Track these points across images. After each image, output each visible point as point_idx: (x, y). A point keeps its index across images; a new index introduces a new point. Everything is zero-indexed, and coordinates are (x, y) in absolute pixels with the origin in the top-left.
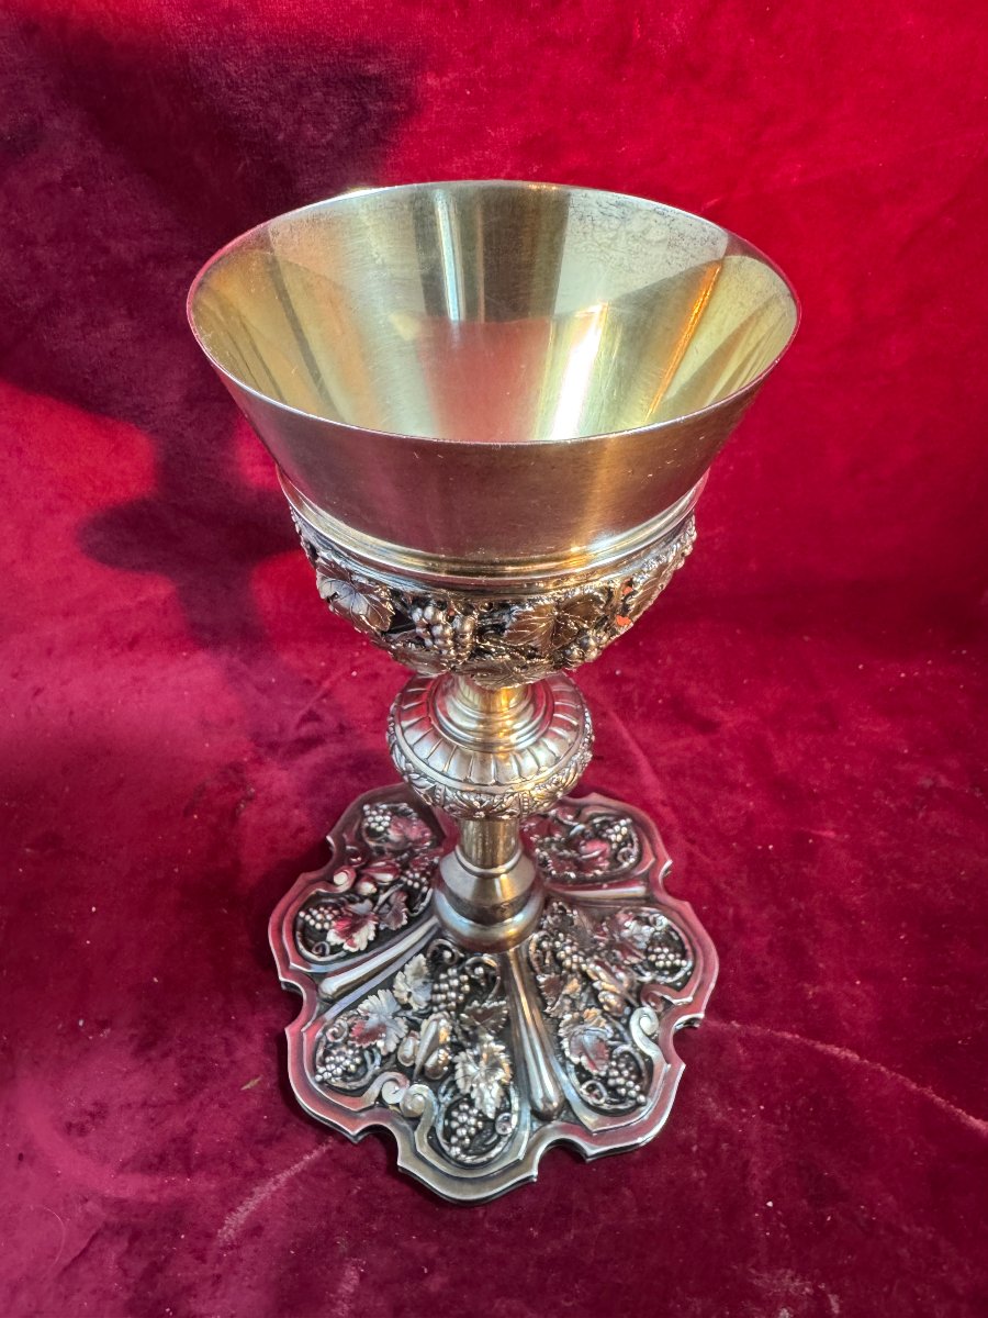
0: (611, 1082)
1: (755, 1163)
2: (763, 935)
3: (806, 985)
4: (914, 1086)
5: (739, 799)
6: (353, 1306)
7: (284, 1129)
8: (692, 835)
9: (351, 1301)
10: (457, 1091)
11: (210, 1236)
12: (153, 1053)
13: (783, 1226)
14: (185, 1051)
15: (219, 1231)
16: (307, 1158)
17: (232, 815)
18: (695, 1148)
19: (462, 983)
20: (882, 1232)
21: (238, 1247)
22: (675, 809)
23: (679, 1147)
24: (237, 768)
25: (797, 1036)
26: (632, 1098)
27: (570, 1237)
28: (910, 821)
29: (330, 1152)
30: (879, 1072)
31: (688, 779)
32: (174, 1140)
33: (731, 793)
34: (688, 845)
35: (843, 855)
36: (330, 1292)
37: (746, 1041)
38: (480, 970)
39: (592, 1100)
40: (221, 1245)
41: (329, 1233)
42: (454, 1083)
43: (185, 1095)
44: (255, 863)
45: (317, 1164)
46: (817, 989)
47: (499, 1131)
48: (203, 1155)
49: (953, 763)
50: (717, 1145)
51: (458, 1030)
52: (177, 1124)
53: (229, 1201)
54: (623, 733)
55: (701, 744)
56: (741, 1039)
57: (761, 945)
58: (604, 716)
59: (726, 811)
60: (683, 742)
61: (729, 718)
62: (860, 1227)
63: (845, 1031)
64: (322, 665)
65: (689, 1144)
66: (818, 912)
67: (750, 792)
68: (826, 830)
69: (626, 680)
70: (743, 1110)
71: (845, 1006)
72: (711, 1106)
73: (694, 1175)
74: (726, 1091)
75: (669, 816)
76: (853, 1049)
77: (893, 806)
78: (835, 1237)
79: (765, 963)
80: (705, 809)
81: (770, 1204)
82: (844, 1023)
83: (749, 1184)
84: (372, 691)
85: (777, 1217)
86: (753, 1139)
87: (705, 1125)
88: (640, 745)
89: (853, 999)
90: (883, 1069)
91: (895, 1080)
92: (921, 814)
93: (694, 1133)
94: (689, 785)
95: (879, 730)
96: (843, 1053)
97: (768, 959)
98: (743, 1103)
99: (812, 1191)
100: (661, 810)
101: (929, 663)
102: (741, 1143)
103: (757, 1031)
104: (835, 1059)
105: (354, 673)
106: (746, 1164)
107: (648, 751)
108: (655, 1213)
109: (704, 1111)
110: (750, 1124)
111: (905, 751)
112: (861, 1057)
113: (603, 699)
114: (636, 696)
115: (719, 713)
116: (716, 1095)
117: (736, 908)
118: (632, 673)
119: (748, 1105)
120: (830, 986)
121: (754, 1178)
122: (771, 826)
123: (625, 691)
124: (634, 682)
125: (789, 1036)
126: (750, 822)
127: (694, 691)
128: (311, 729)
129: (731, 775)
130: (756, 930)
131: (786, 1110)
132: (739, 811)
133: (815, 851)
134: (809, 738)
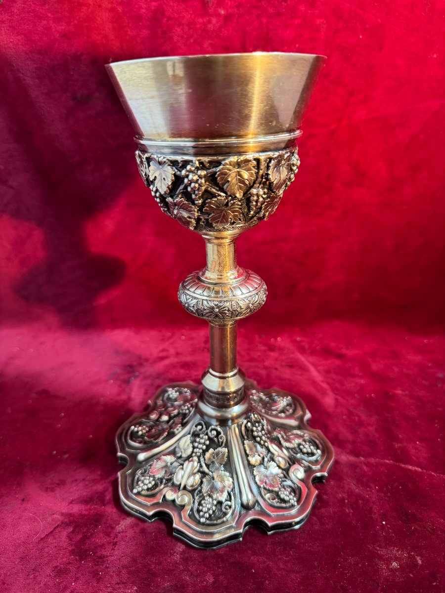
1: (375, 508)
2: (372, 426)
3: (394, 443)
5: (357, 380)
8: (336, 392)
9: (182, 554)
11: (113, 528)
12: (89, 462)
13: (391, 531)
15: (117, 526)
18: (346, 501)
20: (439, 533)
21: (126, 532)
22: (328, 383)
23: (339, 500)
25: (391, 461)
28: (435, 388)
30: (431, 474)
32: (97, 493)
33: (352, 378)
34: (335, 395)
35: (406, 399)
36: (171, 550)
37: (368, 464)
40: (118, 531)
43: (103, 477)
46: (399, 445)
48: (109, 500)
50: (357, 500)
54: (302, 358)
55: (337, 362)
56: (365, 464)
57: (372, 429)
58: (293, 353)
59: (351, 384)
60: (329, 361)
61: (349, 352)
62: (428, 531)
63: (413, 460)
64: (169, 334)
65: (343, 499)
66: (397, 418)
67: (361, 377)
68: (397, 390)
69: (302, 341)
70: (368, 489)
71: (413, 451)
72: (353, 487)
73: (347, 510)
74: (359, 481)
75: (325, 386)
76: (418, 467)
77: (426, 383)
78: (417, 535)
79: (374, 435)
80: (342, 384)
81: (384, 523)
82: (413, 457)
83: (373, 516)
84: (191, 342)
85: (388, 527)
86: (374, 499)
87: (350, 493)
88: (310, 362)
89: (416, 449)
90: (433, 473)
91: (439, 477)
92: (439, 385)
93: (345, 496)
94: (333, 376)
95: (418, 358)
96: (414, 468)
97: (375, 434)
98: (368, 486)
99: (404, 518)
100: (321, 383)
101: (436, 337)
102: (368, 501)
103: (372, 460)
104: (410, 470)
105: (183, 337)
106: (371, 508)
107: (313, 364)
108: (328, 524)
109: (350, 488)
110: (372, 494)
111: (429, 365)
112: (422, 469)
113: (292, 348)
114: (307, 347)
115: (344, 351)
116: (355, 483)
117: (359, 417)
118: (304, 339)
119: (370, 487)
120: (405, 444)
121: (375, 513)
122: (372, 388)
123: (302, 344)
124: (306, 342)
125: (388, 461)
126: (362, 387)
127: (333, 345)
128: (164, 354)
129: (352, 372)
130: (369, 424)
131: (388, 488)
132: (357, 383)
133: (393, 397)
134: (386, 361)
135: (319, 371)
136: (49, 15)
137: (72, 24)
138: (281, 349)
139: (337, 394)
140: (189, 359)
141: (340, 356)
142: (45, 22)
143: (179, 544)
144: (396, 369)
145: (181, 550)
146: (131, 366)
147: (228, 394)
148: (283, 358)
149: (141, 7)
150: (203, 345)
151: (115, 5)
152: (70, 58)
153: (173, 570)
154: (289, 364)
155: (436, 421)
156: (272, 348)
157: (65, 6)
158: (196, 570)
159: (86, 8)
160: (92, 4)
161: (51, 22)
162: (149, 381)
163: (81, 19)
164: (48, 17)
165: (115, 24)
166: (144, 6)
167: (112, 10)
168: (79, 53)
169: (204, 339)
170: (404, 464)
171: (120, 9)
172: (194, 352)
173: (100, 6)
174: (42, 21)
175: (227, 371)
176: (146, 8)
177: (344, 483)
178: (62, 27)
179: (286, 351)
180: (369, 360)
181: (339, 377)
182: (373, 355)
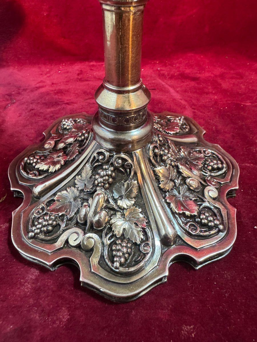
1: (244, 212)
2: (229, 133)
5: (211, 96)
6: (34, 286)
8: (193, 107)
9: (33, 283)
22: (186, 101)
25: (252, 165)
31: (189, 93)
33: (207, 95)
34: (193, 110)
36: (21, 279)
54: (162, 83)
55: (193, 84)
58: (155, 79)
59: (205, 100)
60: (186, 83)
61: (203, 75)
66: (250, 125)
67: (215, 94)
68: (247, 103)
69: (162, 70)
75: (183, 102)
80: (198, 100)
84: (66, 75)
88: (169, 86)
97: (233, 141)
100: (180, 101)
107: (173, 87)
113: (153, 75)
114: (166, 73)
115: (198, 75)
117: (216, 126)
118: (163, 68)
122: (225, 102)
123: (162, 72)
124: (165, 71)
125: (248, 165)
126: (216, 102)
127: (188, 71)
128: (41, 84)
129: (206, 90)
130: (225, 132)
131: (254, 191)
132: (211, 99)
133: (244, 108)
134: (234, 80)
135: (177, 92)
138: (144, 77)
139: (194, 109)
140: (62, 87)
141: (194, 79)
143: (33, 270)
144: (243, 87)
145: (34, 277)
146: (10, 95)
147: (128, 113)
150: (76, 77)
153: (21, 307)
154: (152, 88)
158: (49, 305)
162: (24, 106)
169: (78, 72)
172: (68, 82)
175: (129, 85)
179: (148, 78)
180: (219, 81)
181: (195, 95)
182: (222, 76)
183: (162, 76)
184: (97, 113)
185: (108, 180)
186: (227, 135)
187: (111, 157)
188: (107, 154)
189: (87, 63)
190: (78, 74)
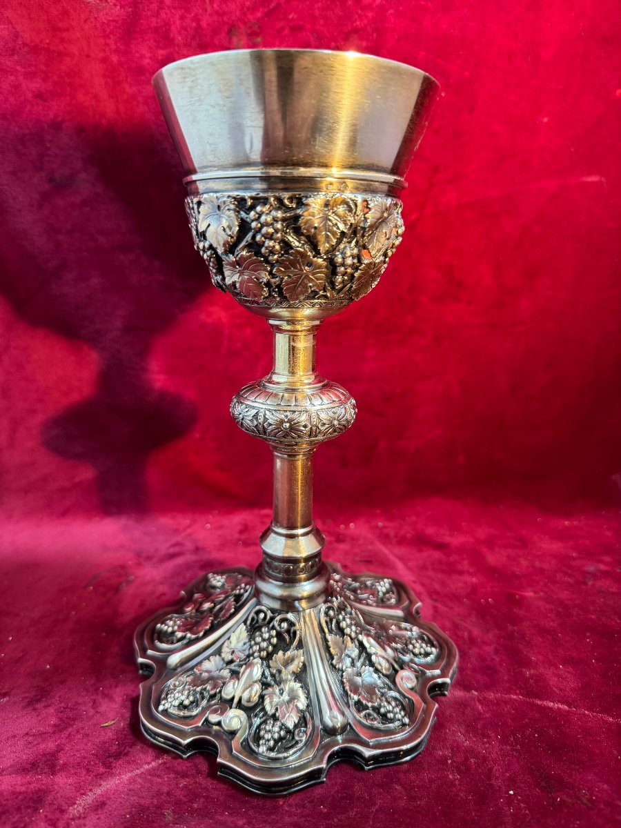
0: (382, 710)
1: (497, 770)
2: (490, 645)
3: (524, 670)
4: (611, 719)
5: (467, 578)
7: (130, 749)
8: (435, 597)
10: (266, 713)
11: (62, 812)
12: (39, 706)
13: (522, 805)
14: (63, 705)
15: (71, 808)
16: (146, 767)
17: (116, 589)
18: (449, 761)
19: (271, 637)
20: (602, 806)
21: (85, 818)
22: (423, 585)
23: (438, 760)
24: (123, 567)
25: (521, 697)
26: (399, 720)
27: (352, 814)
28: (583, 587)
29: (164, 763)
30: (584, 714)
31: (430, 570)
32: (44, 755)
33: (459, 575)
34: (433, 602)
35: (541, 603)
37: (484, 701)
38: (285, 625)
39: (368, 723)
40: (71, 816)
41: (159, 807)
42: (263, 709)
43: (59, 728)
44: (128, 611)
45: (154, 769)
46: (532, 671)
47: (297, 738)
48: (65, 764)
49: (607, 559)
50: (467, 759)
51: (267, 673)
52: (51, 745)
53: (81, 790)
54: (384, 550)
55: (437, 555)
56: (479, 701)
57: (489, 649)
58: (372, 543)
59: (457, 584)
60: (425, 554)
61: (455, 540)
62: (583, 804)
63: (555, 693)
64: (188, 522)
65: (445, 758)
66: (527, 632)
67: (471, 574)
68: (527, 592)
69: (384, 527)
70: (485, 740)
71: (553, 681)
72: (460, 738)
73: (451, 777)
74: (470, 728)
75: (417, 587)
76: (562, 703)
77: (571, 580)
78: (566, 811)
79: (493, 659)
80: (443, 584)
81: (511, 792)
82: (554, 689)
83: (493, 782)
84: (219, 532)
85: (517, 800)
86: (494, 756)
87: (456, 748)
88: (397, 556)
89: (559, 676)
90: (586, 712)
91: (596, 717)
92: (590, 583)
93: (447, 753)
94: (431, 573)
95: (556, 547)
96: (556, 705)
97: (495, 657)
98: (484, 735)
99: (543, 784)
101: (582, 517)
102: (485, 759)
103: (491, 696)
104: (551, 709)
105: (209, 525)
106: (490, 770)
107: (401, 559)
108: (421, 800)
109: (455, 741)
110: (491, 748)
111: (574, 555)
112: (570, 707)
113: (370, 536)
114: (392, 533)
115: (447, 539)
116: (463, 731)
117: (470, 632)
118: (388, 524)
119: (488, 737)
120: (541, 670)
121: (497, 778)
122: (489, 589)
123: (385, 531)
124: (391, 528)
125: (515, 697)
126: (474, 589)
127: (430, 531)
128: (176, 549)
129: (459, 567)
130: (485, 643)
131: (517, 737)
132: (466, 583)
133: (521, 602)
134: (510, 551)
135: (409, 568)
136: (18, 68)
137: (51, 80)
138: (354, 539)
139: (436, 601)
142: (13, 78)
144: (524, 563)
148: (357, 551)
149: (142, 56)
150: (237, 536)
151: (109, 54)
152: (46, 126)
154: (365, 559)
155: (588, 634)
156: (340, 539)
157: (40, 57)
159: (69, 59)
160: (77, 53)
161: (21, 78)
162: (149, 588)
163: (63, 74)
164: (17, 71)
165: (108, 80)
166: (148, 55)
167: (105, 60)
168: (60, 119)
169: (239, 528)
170: (541, 699)
171: (115, 58)
172: (223, 545)
173: (88, 56)
174: (9, 76)
176: (151, 58)
177: (445, 733)
178: (37, 84)
179: (361, 542)
180: (484, 550)
181: (440, 576)
182: (490, 543)
183: (384, 538)
184: (261, 565)
185: (267, 647)
186: (487, 648)
187: (272, 619)
188: (269, 614)
189: (256, 512)
190: (241, 532)
